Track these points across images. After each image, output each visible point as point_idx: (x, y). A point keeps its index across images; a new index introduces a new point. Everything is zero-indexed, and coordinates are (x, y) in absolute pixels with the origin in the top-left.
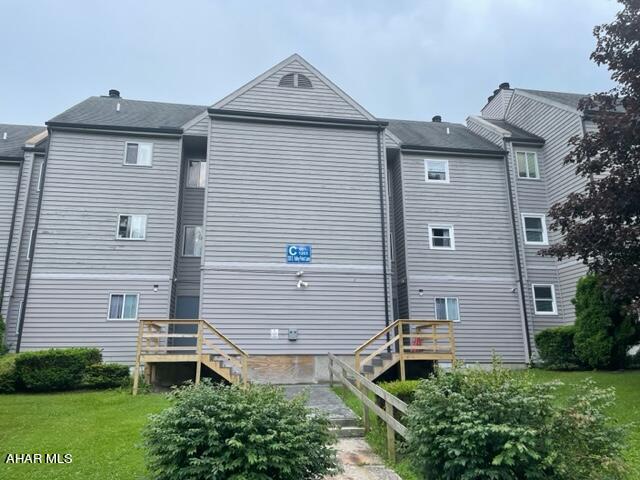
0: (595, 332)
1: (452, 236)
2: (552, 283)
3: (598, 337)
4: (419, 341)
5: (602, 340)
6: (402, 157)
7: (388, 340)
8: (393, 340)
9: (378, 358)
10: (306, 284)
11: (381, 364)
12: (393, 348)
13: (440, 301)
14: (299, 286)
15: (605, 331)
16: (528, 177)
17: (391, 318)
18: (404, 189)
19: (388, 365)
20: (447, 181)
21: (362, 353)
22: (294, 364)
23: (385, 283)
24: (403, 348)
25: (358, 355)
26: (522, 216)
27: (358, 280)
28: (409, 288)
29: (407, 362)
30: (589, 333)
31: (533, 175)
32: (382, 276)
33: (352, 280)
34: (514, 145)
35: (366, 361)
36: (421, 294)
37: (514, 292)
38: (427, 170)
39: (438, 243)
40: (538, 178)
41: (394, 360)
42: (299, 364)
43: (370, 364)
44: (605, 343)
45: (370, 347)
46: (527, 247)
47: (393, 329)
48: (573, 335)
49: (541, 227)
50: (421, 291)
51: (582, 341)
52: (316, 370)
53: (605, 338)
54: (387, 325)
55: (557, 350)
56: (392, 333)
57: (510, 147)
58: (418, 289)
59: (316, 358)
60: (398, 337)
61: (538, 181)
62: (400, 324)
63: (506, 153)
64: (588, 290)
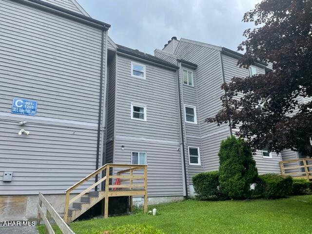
0: (234, 174)
1: (145, 112)
2: (198, 146)
3: (236, 177)
4: (119, 181)
5: (239, 180)
6: (117, 57)
7: (96, 181)
8: (100, 181)
9: (86, 196)
10: (28, 133)
11: (88, 202)
12: (100, 188)
13: (135, 154)
14: (20, 133)
15: (240, 174)
16: (188, 85)
17: (100, 164)
18: (117, 78)
19: (94, 201)
20: (144, 78)
21: (72, 192)
22: (5, 204)
23: (99, 137)
24: (107, 187)
25: (68, 194)
26: (184, 106)
27: (76, 133)
28: (115, 144)
29: (110, 198)
30: (230, 175)
31: (190, 84)
32: (97, 132)
33: (72, 133)
34: (182, 65)
35: (76, 199)
36: (123, 149)
37: (178, 151)
38: (132, 69)
39: (136, 116)
40: (193, 86)
41: (100, 198)
42: (11, 203)
43: (79, 202)
44: (241, 181)
45: (79, 187)
46: (187, 124)
47: (101, 172)
48: (218, 177)
49: (193, 113)
50: (123, 146)
51: (224, 181)
52: (27, 209)
53: (241, 178)
54: (97, 168)
55: (208, 187)
56: (100, 175)
57: (180, 65)
58: (121, 145)
59: (29, 198)
60: (105, 178)
61: (193, 87)
62: (108, 167)
63: (178, 68)
64: (229, 148)
